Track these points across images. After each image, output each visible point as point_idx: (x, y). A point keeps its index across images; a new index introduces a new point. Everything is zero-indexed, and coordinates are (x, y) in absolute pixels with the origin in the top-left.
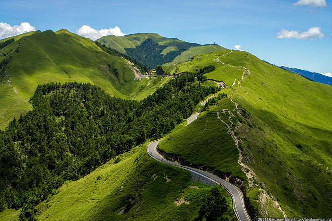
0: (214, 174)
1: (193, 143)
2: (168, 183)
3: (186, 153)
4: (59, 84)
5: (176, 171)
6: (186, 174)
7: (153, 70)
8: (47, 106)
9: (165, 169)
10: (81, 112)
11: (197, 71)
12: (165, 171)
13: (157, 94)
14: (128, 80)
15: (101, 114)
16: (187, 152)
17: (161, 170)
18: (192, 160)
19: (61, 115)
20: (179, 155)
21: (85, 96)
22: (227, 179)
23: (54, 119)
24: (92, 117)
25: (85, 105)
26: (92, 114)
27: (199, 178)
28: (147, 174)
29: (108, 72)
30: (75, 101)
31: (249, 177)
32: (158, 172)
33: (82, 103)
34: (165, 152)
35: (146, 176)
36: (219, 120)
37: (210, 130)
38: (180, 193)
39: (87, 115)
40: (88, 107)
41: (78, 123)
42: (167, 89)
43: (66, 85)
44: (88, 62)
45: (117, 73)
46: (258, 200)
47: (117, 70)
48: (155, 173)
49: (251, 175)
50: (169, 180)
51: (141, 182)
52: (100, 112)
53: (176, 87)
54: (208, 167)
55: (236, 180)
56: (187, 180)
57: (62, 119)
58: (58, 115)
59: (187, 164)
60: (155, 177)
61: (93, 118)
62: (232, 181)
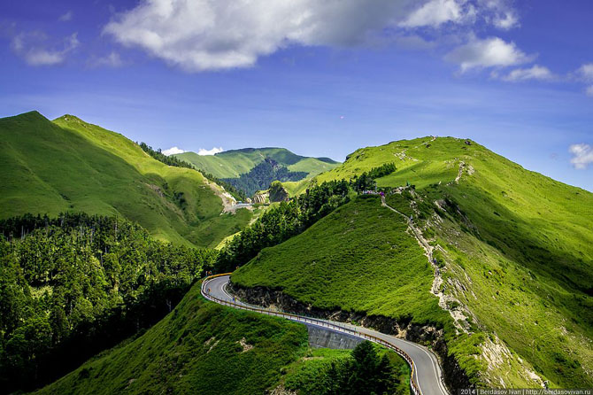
0: (368, 327)
1: (317, 261)
2: (245, 353)
3: (297, 283)
4: (46, 217)
5: (268, 324)
6: (293, 329)
7: (262, 192)
8: (11, 264)
9: (240, 321)
10: (90, 275)
11: (355, 177)
12: (241, 326)
13: (262, 225)
14: (207, 215)
15: (139, 280)
16: (300, 281)
17: (228, 325)
18: (312, 299)
19: (44, 284)
20: (279, 288)
21: (102, 242)
22: (402, 333)
23: (27, 292)
24: (116, 288)
25: (103, 261)
26: (117, 281)
27: (328, 337)
28: (193, 339)
29: (162, 198)
30: (79, 253)
31: (456, 319)
32: (221, 330)
33: (93, 258)
34: (244, 288)
35: (192, 343)
36: (386, 208)
37: (360, 229)
38: (274, 374)
39: (105, 283)
40: (108, 266)
41: (81, 298)
42: (287, 213)
43: (59, 220)
44: (116, 177)
45: (183, 201)
46: (477, 353)
47: (182, 194)
48: (214, 335)
49: (463, 313)
50: (247, 348)
51: (176, 359)
52: (136, 276)
53: (307, 207)
54: (353, 311)
55: (423, 331)
56: (297, 344)
57: (46, 293)
58: (37, 284)
59: (298, 308)
60: (212, 343)
61: (119, 290)
62: (413, 337)
